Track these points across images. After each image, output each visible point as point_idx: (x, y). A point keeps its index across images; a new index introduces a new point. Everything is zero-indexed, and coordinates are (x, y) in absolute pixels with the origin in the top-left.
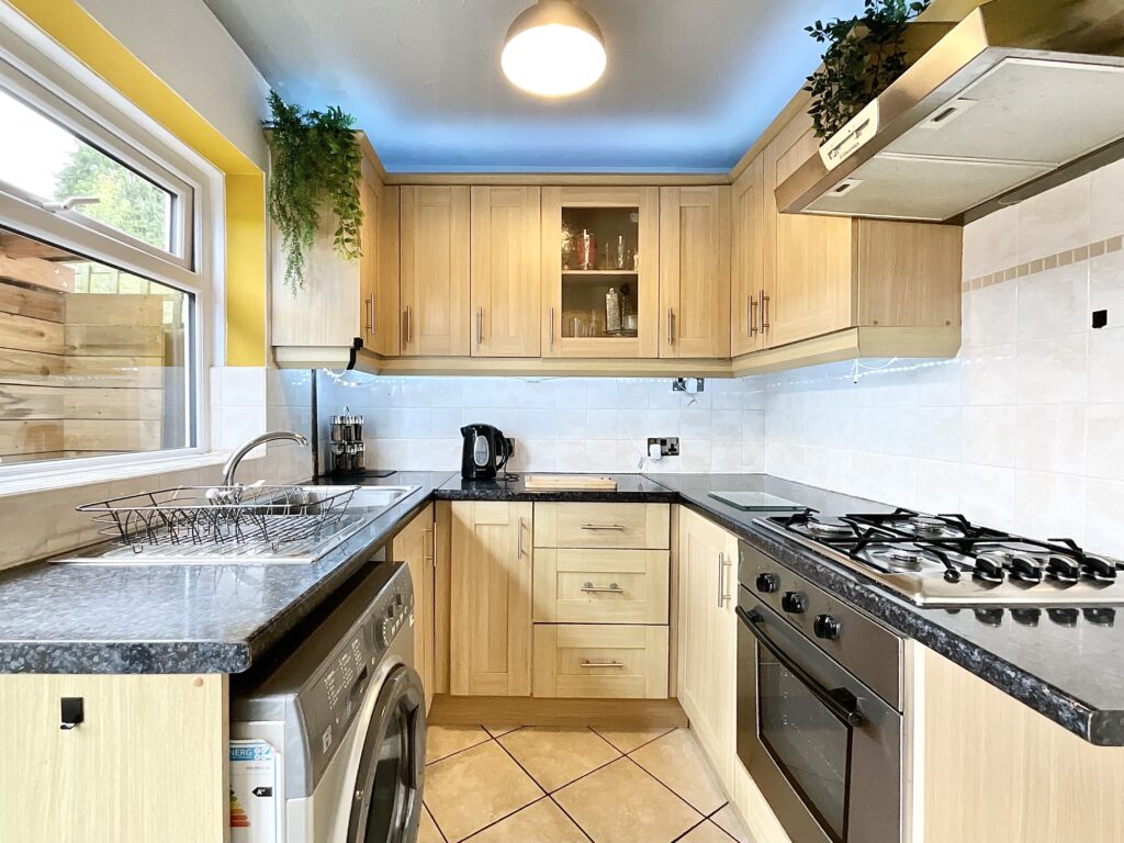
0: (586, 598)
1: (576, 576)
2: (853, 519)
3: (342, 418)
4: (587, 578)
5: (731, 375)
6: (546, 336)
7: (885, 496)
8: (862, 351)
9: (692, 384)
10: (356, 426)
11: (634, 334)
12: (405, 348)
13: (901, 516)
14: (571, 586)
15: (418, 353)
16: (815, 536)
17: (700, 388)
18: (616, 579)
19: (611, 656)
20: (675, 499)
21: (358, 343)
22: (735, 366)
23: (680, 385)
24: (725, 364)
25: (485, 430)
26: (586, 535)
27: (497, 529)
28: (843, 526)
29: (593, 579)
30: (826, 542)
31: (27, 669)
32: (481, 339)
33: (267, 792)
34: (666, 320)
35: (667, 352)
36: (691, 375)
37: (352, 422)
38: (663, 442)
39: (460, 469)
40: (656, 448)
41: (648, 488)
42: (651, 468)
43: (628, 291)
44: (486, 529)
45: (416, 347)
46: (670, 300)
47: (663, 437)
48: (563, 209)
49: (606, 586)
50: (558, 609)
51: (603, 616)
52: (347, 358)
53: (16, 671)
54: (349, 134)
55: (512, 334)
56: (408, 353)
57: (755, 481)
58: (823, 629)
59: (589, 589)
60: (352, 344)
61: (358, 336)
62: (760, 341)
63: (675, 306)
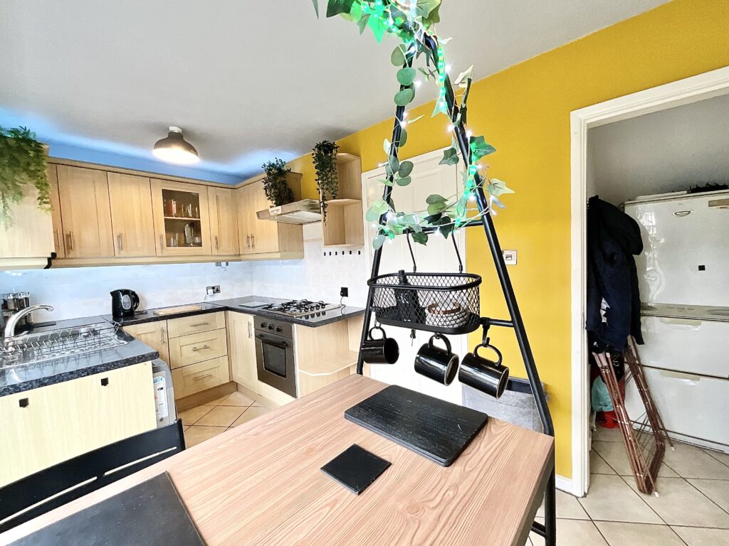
0: (194, 353)
1: (189, 346)
2: (283, 305)
3: (14, 295)
4: (194, 346)
5: (240, 260)
6: (158, 246)
7: (290, 297)
8: (282, 258)
9: (224, 264)
10: (26, 298)
11: (200, 245)
12: (69, 253)
13: (294, 302)
14: (187, 351)
15: (78, 256)
16: (275, 310)
17: (227, 264)
18: (206, 344)
19: (207, 373)
20: (226, 309)
21: (54, 255)
22: (242, 257)
23: (218, 264)
24: (238, 257)
25: (126, 292)
26: (193, 329)
27: (149, 335)
28: (281, 306)
29: (197, 346)
30: (278, 310)
31: (88, 374)
32: (121, 248)
33: (162, 389)
34: (214, 241)
35: (215, 252)
36: (224, 261)
37: (23, 297)
38: (213, 288)
39: (111, 313)
40: (211, 291)
41: (209, 307)
42: (209, 299)
43: (196, 227)
44: (143, 336)
45: (76, 252)
46: (215, 232)
47: (213, 286)
48: (163, 190)
49: (202, 347)
50: (182, 361)
51: (203, 358)
52: (46, 263)
53: (84, 376)
54: (38, 145)
55: (139, 245)
56: (71, 256)
57: (251, 298)
58: (279, 330)
59: (195, 350)
60: (50, 256)
61: (54, 251)
62: (251, 250)
63: (217, 234)
